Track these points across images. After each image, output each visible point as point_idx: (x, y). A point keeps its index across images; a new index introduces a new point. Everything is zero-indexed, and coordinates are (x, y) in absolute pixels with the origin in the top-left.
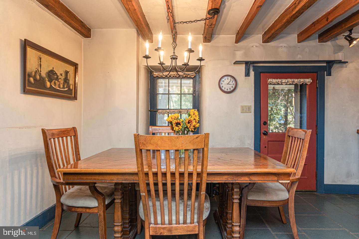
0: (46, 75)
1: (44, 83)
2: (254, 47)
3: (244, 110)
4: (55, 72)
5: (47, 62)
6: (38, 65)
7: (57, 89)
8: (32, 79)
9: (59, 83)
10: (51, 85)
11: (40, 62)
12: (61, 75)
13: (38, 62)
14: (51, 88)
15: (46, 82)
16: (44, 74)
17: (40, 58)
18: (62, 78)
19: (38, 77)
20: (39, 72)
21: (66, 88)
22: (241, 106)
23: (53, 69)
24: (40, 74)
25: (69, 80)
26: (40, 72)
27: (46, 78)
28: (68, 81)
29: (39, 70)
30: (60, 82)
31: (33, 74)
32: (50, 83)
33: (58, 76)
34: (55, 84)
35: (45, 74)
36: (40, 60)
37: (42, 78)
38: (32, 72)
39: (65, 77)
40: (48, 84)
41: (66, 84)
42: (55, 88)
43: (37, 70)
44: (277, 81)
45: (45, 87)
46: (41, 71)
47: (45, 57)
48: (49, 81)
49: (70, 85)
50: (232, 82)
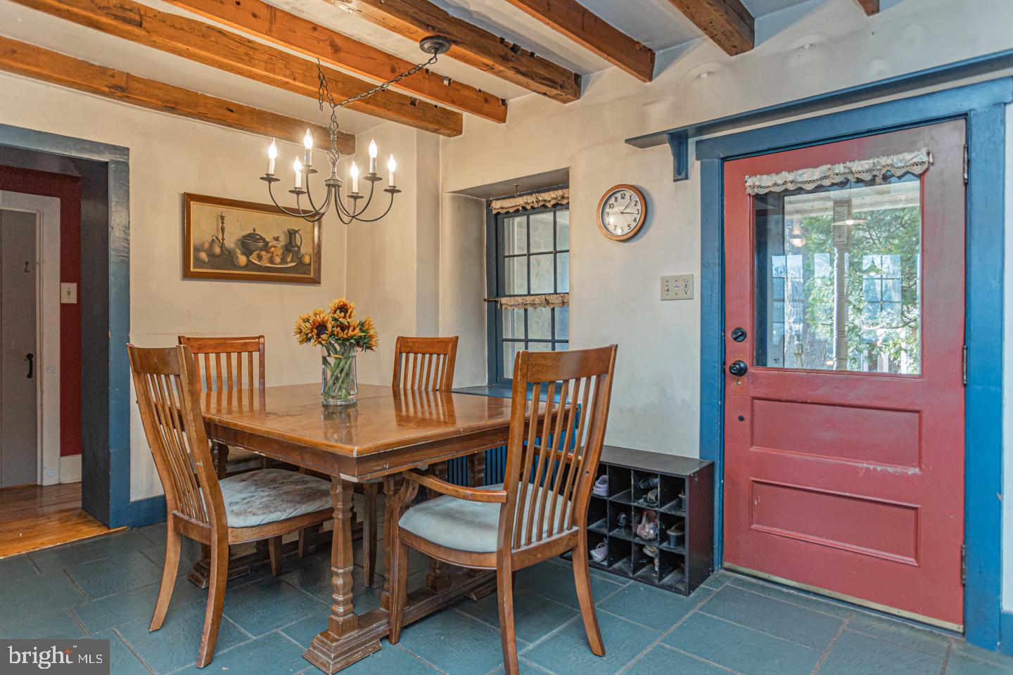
0: (237, 245)
1: (233, 258)
2: (704, 76)
3: (672, 289)
4: (258, 237)
5: (238, 221)
6: (218, 229)
7: (267, 267)
8: (203, 256)
9: (269, 255)
10: (249, 261)
11: (221, 225)
12: (277, 239)
13: (218, 225)
14: (250, 265)
15: (237, 257)
16: (230, 243)
17: (222, 218)
18: (279, 246)
19: (217, 250)
20: (219, 241)
21: (291, 262)
22: (662, 279)
23: (254, 231)
24: (223, 244)
25: (299, 248)
26: (221, 241)
27: (237, 250)
28: (296, 249)
29: (220, 238)
30: (273, 253)
31: (207, 245)
32: (248, 257)
33: (267, 243)
34: (260, 257)
35: (234, 243)
36: (221, 221)
37: (227, 250)
38: (204, 243)
39: (288, 241)
40: (242, 260)
41: (291, 255)
42: (261, 266)
43: (214, 238)
44: (780, 182)
45: (236, 266)
46: (223, 239)
47: (232, 214)
48: (243, 254)
49: (303, 255)
50: (635, 205)
